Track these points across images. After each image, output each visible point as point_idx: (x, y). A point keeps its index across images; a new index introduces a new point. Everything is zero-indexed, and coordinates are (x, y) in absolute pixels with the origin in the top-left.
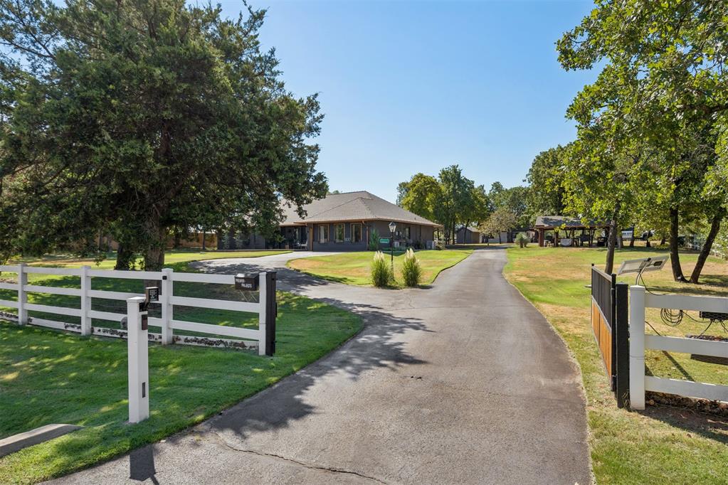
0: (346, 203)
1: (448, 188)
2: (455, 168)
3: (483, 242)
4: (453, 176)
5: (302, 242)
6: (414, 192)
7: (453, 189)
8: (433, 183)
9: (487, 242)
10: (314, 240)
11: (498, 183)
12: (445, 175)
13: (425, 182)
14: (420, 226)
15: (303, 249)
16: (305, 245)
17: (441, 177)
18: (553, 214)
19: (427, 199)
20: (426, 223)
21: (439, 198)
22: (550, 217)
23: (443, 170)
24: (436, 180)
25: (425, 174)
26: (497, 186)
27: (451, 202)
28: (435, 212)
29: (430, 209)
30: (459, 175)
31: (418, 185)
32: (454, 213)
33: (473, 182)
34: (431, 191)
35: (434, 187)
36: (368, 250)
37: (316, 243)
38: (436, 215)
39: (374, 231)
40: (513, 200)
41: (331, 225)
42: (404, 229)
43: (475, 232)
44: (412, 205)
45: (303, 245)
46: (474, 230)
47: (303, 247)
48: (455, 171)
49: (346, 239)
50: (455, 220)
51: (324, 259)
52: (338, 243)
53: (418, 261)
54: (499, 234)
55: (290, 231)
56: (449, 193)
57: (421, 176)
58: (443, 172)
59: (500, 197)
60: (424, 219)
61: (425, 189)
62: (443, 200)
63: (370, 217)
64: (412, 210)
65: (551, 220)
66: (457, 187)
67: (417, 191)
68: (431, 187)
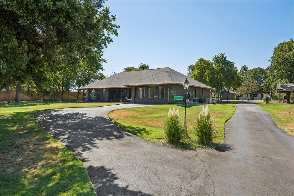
0: (156, 74)
1: (219, 66)
2: (222, 55)
3: (236, 99)
4: (222, 60)
5: (129, 98)
6: (198, 69)
7: (221, 67)
8: (209, 64)
9: (239, 99)
10: (135, 97)
11: (245, 66)
12: (216, 59)
13: (204, 63)
14: (202, 89)
15: (129, 102)
16: (131, 100)
17: (214, 61)
18: (287, 83)
19: (206, 74)
20: (206, 87)
21: (213, 73)
22: (286, 84)
23: (215, 56)
24: (211, 62)
25: (204, 59)
26: (245, 68)
27: (220, 75)
28: (210, 81)
29: (207, 80)
30: (225, 59)
31: (200, 65)
32: (222, 82)
33: (234, 63)
34: (208, 69)
35: (210, 66)
36: (169, 103)
37: (137, 99)
38: (211, 83)
39: (173, 91)
40: (255, 75)
41: (146, 87)
42: (192, 90)
43: (232, 94)
44: (197, 77)
45: (129, 100)
46: (232, 92)
47: (130, 101)
48: (223, 57)
49: (155, 97)
50: (221, 86)
51: (138, 109)
52: (150, 99)
53: (212, 119)
54: (247, 95)
55: (123, 91)
56: (219, 69)
57: (202, 60)
58: (216, 58)
59: (246, 73)
60: (204, 85)
61: (205, 67)
62: (215, 74)
63: (170, 82)
64: (196, 79)
65: (287, 86)
66: (224, 66)
67: (199, 68)
68: (208, 66)
